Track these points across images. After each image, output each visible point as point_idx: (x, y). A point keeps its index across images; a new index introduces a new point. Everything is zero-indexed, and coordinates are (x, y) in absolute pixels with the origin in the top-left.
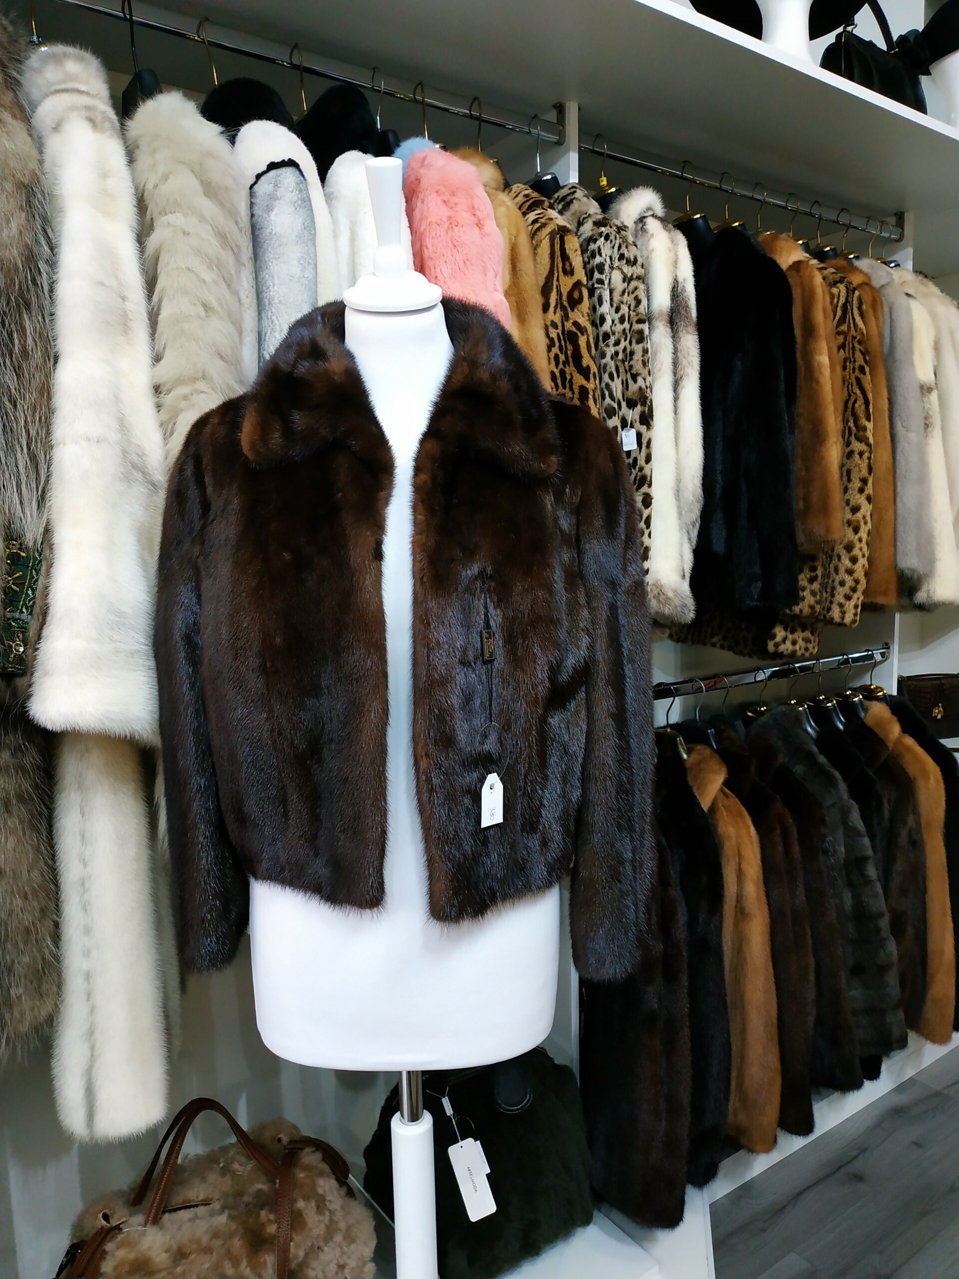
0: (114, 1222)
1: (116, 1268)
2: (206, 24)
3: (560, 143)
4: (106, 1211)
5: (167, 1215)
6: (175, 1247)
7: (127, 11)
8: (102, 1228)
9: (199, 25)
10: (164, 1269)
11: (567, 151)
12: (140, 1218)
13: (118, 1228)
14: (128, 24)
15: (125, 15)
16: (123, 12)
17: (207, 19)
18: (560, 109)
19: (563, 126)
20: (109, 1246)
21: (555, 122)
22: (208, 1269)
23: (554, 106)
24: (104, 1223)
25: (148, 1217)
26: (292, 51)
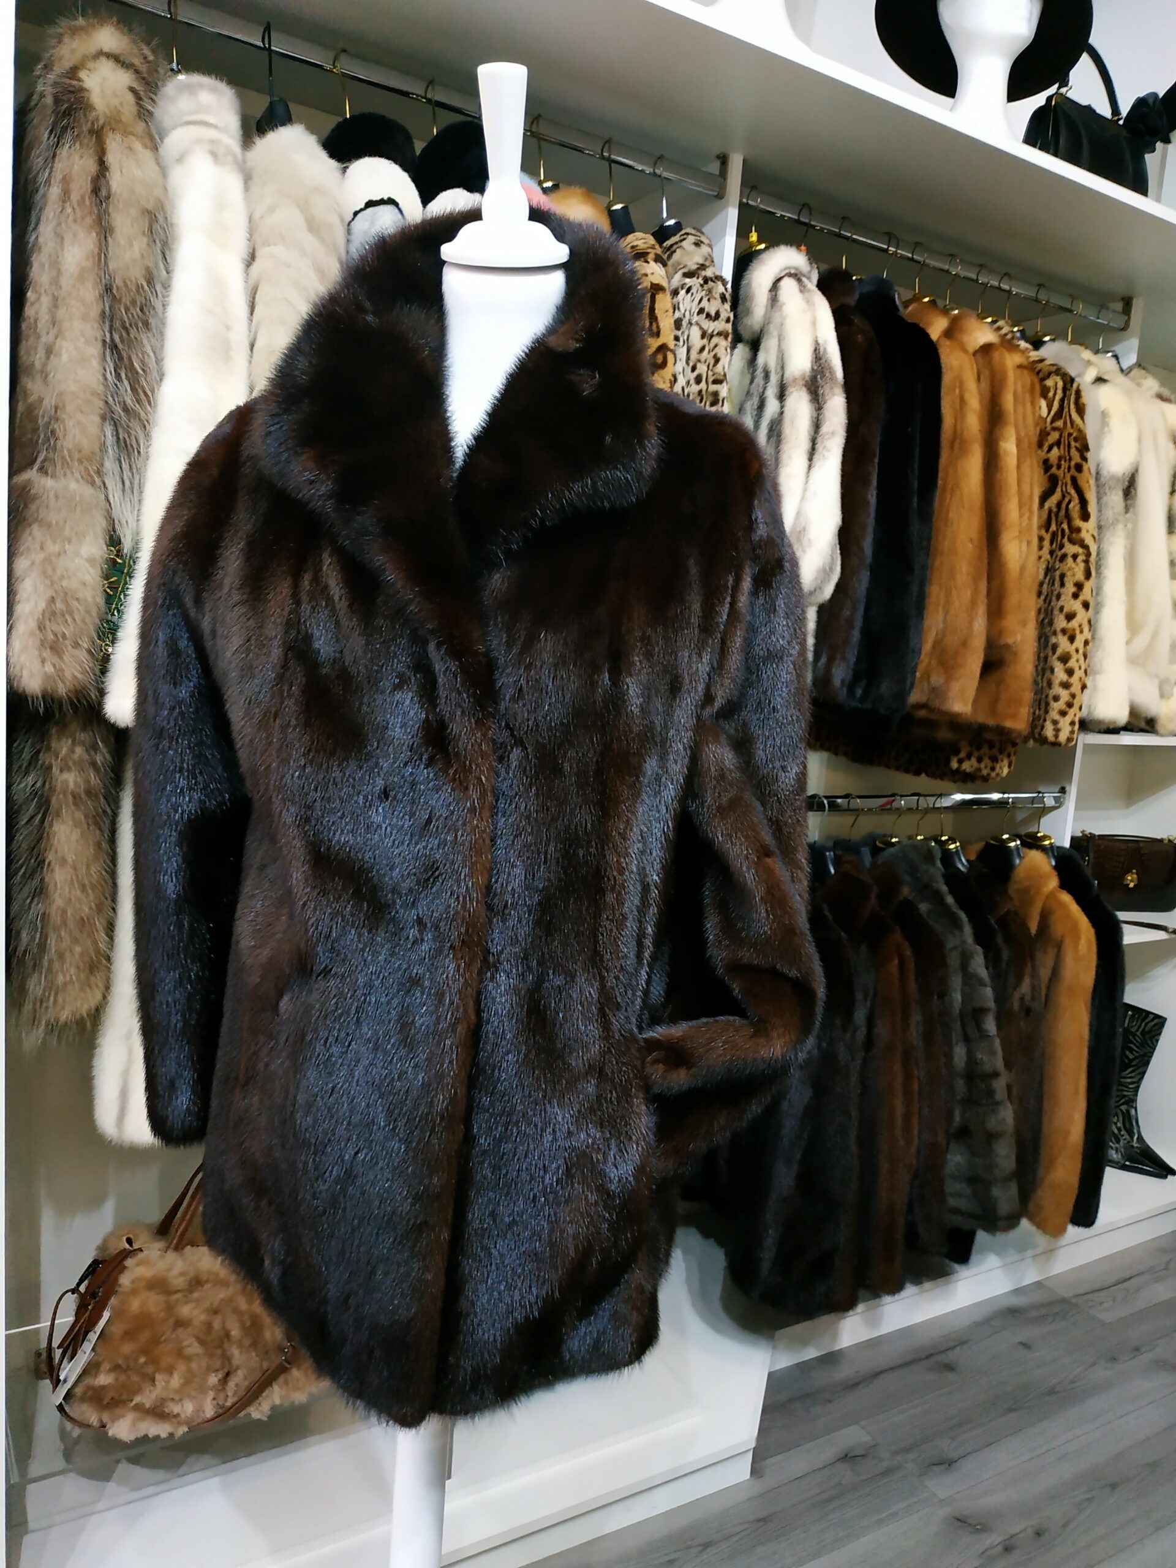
0: (136, 1246)
1: (133, 1282)
2: (343, 57)
3: (720, 196)
4: (131, 1236)
5: (189, 1247)
6: (192, 1274)
7: (266, 41)
8: (125, 1249)
9: (335, 59)
10: (179, 1291)
11: (726, 206)
12: (160, 1245)
13: (141, 1250)
14: (266, 53)
15: (264, 44)
16: (263, 41)
17: (344, 51)
18: (724, 160)
19: (725, 179)
20: (129, 1262)
21: (717, 172)
22: (222, 1300)
23: (718, 157)
24: (127, 1246)
25: (171, 1244)
26: (428, 86)
